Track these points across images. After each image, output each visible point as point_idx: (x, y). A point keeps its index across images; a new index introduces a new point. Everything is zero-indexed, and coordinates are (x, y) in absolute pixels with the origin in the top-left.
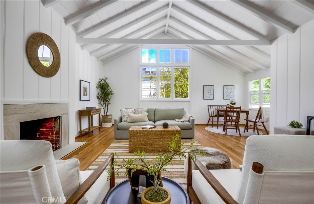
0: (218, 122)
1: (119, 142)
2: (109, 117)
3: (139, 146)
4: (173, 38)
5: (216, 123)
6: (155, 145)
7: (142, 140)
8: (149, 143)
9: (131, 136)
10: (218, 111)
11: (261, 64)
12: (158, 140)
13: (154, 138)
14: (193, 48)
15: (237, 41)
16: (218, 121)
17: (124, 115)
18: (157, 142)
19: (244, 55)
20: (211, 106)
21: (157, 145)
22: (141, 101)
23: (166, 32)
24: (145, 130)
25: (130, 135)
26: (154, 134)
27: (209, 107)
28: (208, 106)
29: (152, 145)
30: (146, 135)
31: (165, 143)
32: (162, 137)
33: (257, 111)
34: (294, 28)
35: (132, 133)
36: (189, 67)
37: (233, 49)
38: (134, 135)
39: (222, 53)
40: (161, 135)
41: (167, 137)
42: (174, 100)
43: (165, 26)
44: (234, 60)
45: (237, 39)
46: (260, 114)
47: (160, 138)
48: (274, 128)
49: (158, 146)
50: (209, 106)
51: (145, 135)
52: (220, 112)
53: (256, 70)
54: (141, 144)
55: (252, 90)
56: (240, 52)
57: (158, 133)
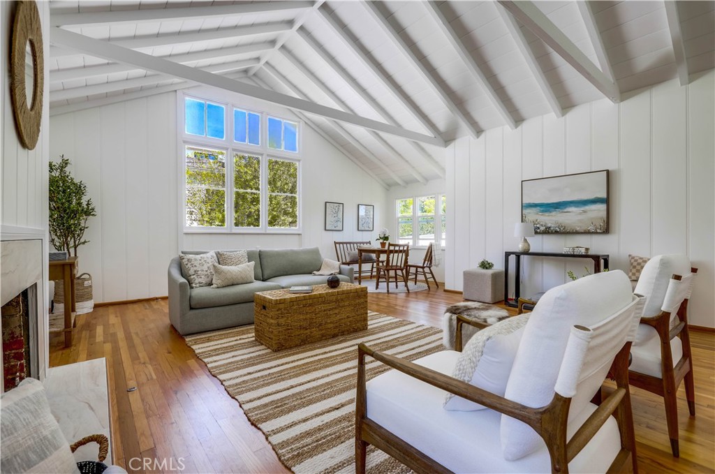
0: (360, 274)
1: (209, 340)
2: (86, 283)
3: (297, 333)
4: (257, 83)
5: (358, 275)
6: (326, 323)
7: (302, 317)
8: (315, 322)
9: (279, 312)
10: (361, 251)
11: (420, 173)
12: (331, 312)
13: (325, 311)
14: (306, 123)
15: (397, 129)
16: (360, 272)
17: (195, 269)
18: (328, 316)
19: (400, 155)
20: (339, 243)
21: (331, 323)
22: (186, 234)
23: (251, 73)
24: (302, 295)
25: (278, 310)
26: (324, 303)
27: (337, 245)
28: (335, 243)
29: (321, 325)
30: (310, 305)
31: (344, 316)
32: (339, 306)
33: (426, 251)
34: (479, 131)
35: (282, 306)
36: (299, 161)
37: (385, 142)
38: (285, 309)
39: (364, 145)
40: (337, 301)
41: (346, 303)
42: (268, 232)
43: (258, 59)
44: (380, 160)
45: (400, 126)
46: (429, 257)
47: (336, 308)
48: (462, 273)
49: (332, 325)
50: (337, 243)
51: (308, 307)
52: (363, 254)
53: (409, 182)
54: (301, 328)
55: (400, 215)
56: (396, 148)
57: (331, 298)
